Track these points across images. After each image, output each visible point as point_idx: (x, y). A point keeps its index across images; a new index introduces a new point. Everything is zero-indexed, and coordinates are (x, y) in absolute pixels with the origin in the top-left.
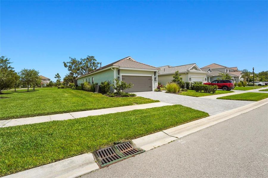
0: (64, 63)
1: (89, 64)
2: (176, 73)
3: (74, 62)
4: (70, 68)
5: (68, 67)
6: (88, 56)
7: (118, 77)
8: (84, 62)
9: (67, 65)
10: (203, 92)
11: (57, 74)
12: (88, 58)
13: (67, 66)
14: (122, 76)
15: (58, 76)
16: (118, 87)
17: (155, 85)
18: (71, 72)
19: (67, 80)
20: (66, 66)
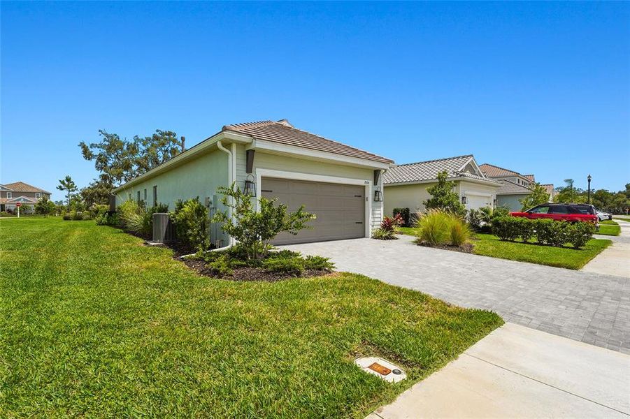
0: (83, 145)
1: (161, 154)
2: (439, 178)
3: (113, 144)
4: (102, 162)
5: (94, 161)
6: (157, 131)
7: (248, 182)
8: (144, 148)
9: (94, 153)
10: (535, 244)
11: (64, 179)
12: (156, 138)
13: (92, 156)
14: (263, 178)
15: (67, 184)
16: (245, 224)
17: (375, 217)
18: (103, 172)
19: (90, 196)
20: (87, 155)
